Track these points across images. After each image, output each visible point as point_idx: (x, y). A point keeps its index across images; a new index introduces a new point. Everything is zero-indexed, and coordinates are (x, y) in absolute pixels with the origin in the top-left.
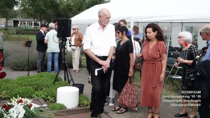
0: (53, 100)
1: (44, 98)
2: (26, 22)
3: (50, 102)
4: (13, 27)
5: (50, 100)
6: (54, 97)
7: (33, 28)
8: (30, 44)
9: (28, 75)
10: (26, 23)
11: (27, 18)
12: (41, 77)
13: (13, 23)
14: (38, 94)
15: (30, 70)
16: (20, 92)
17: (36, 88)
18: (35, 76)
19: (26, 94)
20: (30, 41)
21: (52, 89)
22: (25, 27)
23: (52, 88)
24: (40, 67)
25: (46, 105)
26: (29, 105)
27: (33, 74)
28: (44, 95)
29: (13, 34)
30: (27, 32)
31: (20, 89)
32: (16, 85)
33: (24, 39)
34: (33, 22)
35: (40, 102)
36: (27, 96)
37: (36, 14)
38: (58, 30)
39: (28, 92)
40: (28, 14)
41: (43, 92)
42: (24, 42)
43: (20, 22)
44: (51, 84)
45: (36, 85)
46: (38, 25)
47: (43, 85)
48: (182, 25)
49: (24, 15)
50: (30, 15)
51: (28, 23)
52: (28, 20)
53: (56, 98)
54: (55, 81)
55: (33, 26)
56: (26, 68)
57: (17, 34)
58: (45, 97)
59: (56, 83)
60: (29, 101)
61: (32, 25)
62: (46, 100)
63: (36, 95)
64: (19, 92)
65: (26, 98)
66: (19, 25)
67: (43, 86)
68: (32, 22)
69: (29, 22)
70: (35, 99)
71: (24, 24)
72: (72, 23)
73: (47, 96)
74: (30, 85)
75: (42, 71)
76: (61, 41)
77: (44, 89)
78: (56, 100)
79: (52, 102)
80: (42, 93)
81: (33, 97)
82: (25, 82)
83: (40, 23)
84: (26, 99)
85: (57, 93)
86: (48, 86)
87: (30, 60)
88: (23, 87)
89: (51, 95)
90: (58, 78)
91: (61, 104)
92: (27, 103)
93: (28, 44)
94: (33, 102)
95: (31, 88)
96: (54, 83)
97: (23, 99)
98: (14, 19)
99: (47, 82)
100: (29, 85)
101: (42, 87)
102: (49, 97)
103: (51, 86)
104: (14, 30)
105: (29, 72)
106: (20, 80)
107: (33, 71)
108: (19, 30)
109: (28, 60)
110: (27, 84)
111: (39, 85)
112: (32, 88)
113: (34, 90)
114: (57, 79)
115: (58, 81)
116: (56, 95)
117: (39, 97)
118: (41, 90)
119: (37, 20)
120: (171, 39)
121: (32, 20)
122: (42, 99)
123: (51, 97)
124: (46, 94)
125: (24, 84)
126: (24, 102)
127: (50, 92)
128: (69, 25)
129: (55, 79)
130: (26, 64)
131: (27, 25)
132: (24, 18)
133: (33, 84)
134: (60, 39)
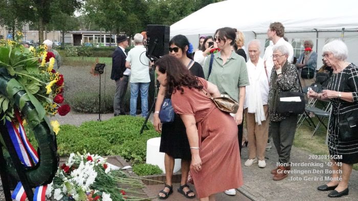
0: (141, 160)
1: (125, 157)
2: (94, 37)
3: (135, 163)
4: (73, 45)
5: (136, 159)
6: (142, 154)
7: (105, 45)
8: (103, 69)
9: (100, 119)
10: (94, 39)
11: (96, 30)
13: (72, 38)
14: (115, 149)
15: (102, 112)
16: (88, 145)
17: (113, 139)
18: (110, 121)
19: (97, 148)
20: (102, 64)
21: (138, 142)
22: (92, 45)
23: (138, 140)
24: (119, 107)
25: (129, 167)
26: (103, 165)
27: (106, 117)
28: (126, 151)
29: (73, 56)
30: (95, 52)
31: (87, 141)
32: (80, 135)
33: (92, 63)
34: (105, 37)
35: (119, 161)
36: (98, 153)
37: (110, 23)
39: (100, 146)
40: (97, 22)
41: (124, 146)
43: (83, 37)
45: (112, 136)
46: (113, 40)
47: (124, 135)
49: (91, 25)
50: (100, 24)
51: (96, 38)
52: (97, 33)
53: (145, 156)
54: (143, 129)
55: (105, 43)
56: (95, 108)
57: (79, 56)
58: (126, 154)
59: (144, 132)
60: (103, 160)
61: (103, 41)
62: (128, 159)
63: (113, 151)
64: (86, 146)
65: (97, 155)
66: (82, 41)
67: (124, 137)
68: (103, 36)
70: (112, 158)
71: (91, 39)
73: (130, 153)
74: (103, 135)
75: (122, 114)
76: (153, 63)
77: (126, 142)
78: (145, 160)
79: (138, 162)
80: (122, 148)
81: (109, 154)
83: (116, 37)
84: (97, 157)
85: (146, 149)
86: (132, 138)
87: (102, 95)
88: (92, 138)
89: (136, 152)
90: (147, 124)
91: (153, 166)
92: (99, 163)
93: (99, 69)
94: (107, 161)
95: (104, 140)
96: (142, 132)
97: (92, 156)
98: (75, 32)
99: (130, 130)
100: (101, 135)
101: (122, 139)
102: (133, 155)
103: (136, 138)
104: (75, 49)
105: (101, 115)
106: (86, 127)
107: (106, 113)
108: (82, 49)
109: (100, 95)
110: (98, 133)
111: (117, 135)
112: (106, 140)
113: (109, 144)
114: (146, 126)
115: (148, 129)
116: (146, 151)
117: (118, 154)
118: (121, 143)
119: (111, 33)
121: (102, 33)
122: (123, 158)
123: (138, 154)
124: (128, 150)
125: (93, 134)
126: (94, 160)
127: (135, 146)
128: (166, 36)
129: (144, 126)
130: (96, 102)
131: (95, 41)
132: (90, 30)
133: (108, 134)
134: (151, 60)
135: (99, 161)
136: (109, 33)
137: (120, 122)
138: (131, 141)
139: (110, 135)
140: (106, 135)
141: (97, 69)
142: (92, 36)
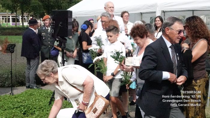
8: (13, 49)
9: (12, 93)
17: (25, 111)
30: (3, 31)
34: (11, 17)
44: (46, 106)
45: (24, 108)
46: (18, 20)
51: (3, 19)
61: (9, 22)
67: (35, 108)
69: (6, 17)
74: (16, 108)
77: (37, 113)
82: (8, 104)
83: (21, 17)
86: (43, 109)
88: (7, 111)
96: (50, 103)
99: (40, 102)
101: (33, 110)
110: (12, 106)
111: (29, 107)
112: (19, 112)
113: (22, 115)
118: (33, 114)
121: (9, 15)
125: (7, 107)
129: (52, 98)
134: (56, 40)
136: (14, 15)
138: (41, 112)
140: (19, 107)
141: (8, 49)
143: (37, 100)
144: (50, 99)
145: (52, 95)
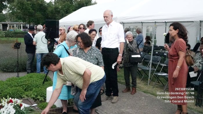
0: (43, 100)
1: (33, 98)
2: (15, 25)
4: (2, 31)
5: (40, 99)
6: (44, 96)
7: (22, 30)
9: (18, 76)
11: (16, 21)
12: (31, 78)
13: (2, 26)
15: (20, 72)
16: (10, 93)
17: (26, 88)
18: (24, 77)
19: (16, 94)
20: (19, 43)
22: (14, 30)
23: (41, 88)
24: (30, 68)
25: (36, 105)
26: (19, 105)
27: (22, 75)
28: (34, 95)
29: (2, 37)
30: (16, 35)
31: (10, 90)
32: (5, 86)
33: (14, 41)
34: (22, 25)
35: (30, 102)
36: (17, 97)
37: (25, 17)
38: (46, 31)
39: (18, 92)
40: (17, 17)
41: (33, 92)
42: (13, 45)
43: (8, 25)
44: (40, 84)
45: (25, 86)
46: (26, 28)
47: (33, 85)
48: (166, 25)
49: (13, 19)
50: (19, 18)
51: (16, 26)
52: (17, 23)
53: (46, 97)
54: (44, 81)
55: (22, 29)
56: (15, 69)
57: (6, 37)
58: (34, 96)
59: (45, 83)
60: (19, 101)
62: (36, 100)
63: (26, 95)
65: (16, 99)
66: (8, 28)
68: (21, 25)
69: (18, 25)
70: (25, 100)
71: (13, 27)
72: (60, 25)
73: (37, 96)
74: (20, 86)
75: (32, 72)
77: (34, 89)
78: (46, 100)
79: (41, 101)
80: (31, 93)
81: (23, 97)
82: (14, 83)
83: (28, 25)
84: (16, 100)
85: (46, 93)
86: (38, 86)
87: (19, 61)
88: (13, 88)
89: (40, 95)
93: (17, 46)
94: (22, 102)
95: (20, 89)
96: (44, 83)
97: (13, 99)
98: (3, 23)
100: (18, 86)
101: (31, 88)
102: (39, 97)
103: (40, 86)
104: (3, 33)
105: (19, 73)
106: (9, 81)
107: (22, 72)
108: (8, 33)
109: (18, 62)
110: (17, 85)
111: (29, 85)
112: (22, 89)
113: (24, 91)
115: (47, 81)
117: (29, 97)
118: (31, 90)
119: (25, 23)
120: (155, 38)
121: (20, 23)
122: (32, 99)
123: (41, 97)
124: (35, 94)
125: (14, 85)
126: (14, 102)
127: (40, 92)
128: (57, 26)
129: (45, 79)
130: (16, 65)
131: (16, 28)
132: (13, 22)
133: (23, 85)
134: (48, 40)
135: (17, 102)
136: (24, 23)
137: (31, 77)
138: (37, 89)
139: (24, 86)
140: (22, 85)
141: (16, 46)
142: (14, 25)
143: (35, 81)
144: (43, 80)
145: (45, 77)
